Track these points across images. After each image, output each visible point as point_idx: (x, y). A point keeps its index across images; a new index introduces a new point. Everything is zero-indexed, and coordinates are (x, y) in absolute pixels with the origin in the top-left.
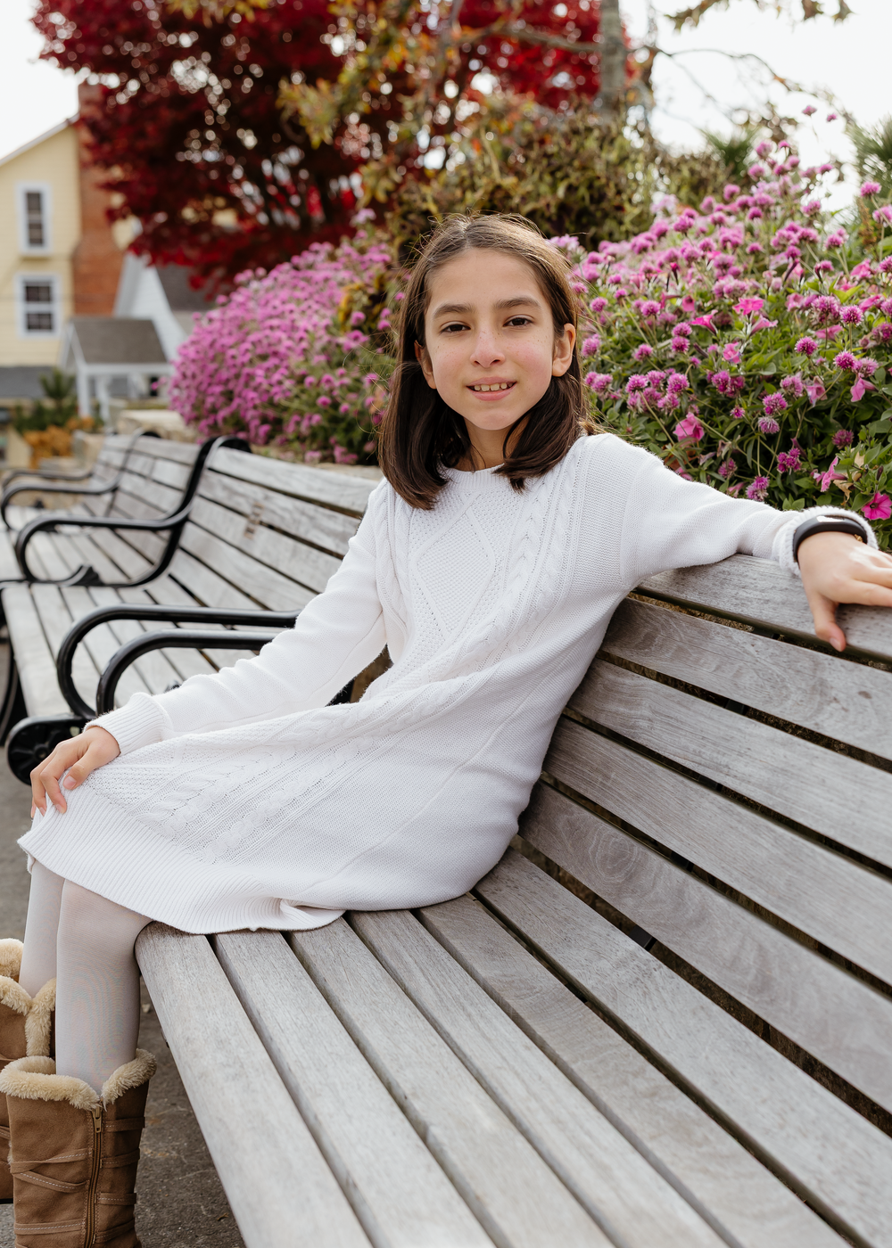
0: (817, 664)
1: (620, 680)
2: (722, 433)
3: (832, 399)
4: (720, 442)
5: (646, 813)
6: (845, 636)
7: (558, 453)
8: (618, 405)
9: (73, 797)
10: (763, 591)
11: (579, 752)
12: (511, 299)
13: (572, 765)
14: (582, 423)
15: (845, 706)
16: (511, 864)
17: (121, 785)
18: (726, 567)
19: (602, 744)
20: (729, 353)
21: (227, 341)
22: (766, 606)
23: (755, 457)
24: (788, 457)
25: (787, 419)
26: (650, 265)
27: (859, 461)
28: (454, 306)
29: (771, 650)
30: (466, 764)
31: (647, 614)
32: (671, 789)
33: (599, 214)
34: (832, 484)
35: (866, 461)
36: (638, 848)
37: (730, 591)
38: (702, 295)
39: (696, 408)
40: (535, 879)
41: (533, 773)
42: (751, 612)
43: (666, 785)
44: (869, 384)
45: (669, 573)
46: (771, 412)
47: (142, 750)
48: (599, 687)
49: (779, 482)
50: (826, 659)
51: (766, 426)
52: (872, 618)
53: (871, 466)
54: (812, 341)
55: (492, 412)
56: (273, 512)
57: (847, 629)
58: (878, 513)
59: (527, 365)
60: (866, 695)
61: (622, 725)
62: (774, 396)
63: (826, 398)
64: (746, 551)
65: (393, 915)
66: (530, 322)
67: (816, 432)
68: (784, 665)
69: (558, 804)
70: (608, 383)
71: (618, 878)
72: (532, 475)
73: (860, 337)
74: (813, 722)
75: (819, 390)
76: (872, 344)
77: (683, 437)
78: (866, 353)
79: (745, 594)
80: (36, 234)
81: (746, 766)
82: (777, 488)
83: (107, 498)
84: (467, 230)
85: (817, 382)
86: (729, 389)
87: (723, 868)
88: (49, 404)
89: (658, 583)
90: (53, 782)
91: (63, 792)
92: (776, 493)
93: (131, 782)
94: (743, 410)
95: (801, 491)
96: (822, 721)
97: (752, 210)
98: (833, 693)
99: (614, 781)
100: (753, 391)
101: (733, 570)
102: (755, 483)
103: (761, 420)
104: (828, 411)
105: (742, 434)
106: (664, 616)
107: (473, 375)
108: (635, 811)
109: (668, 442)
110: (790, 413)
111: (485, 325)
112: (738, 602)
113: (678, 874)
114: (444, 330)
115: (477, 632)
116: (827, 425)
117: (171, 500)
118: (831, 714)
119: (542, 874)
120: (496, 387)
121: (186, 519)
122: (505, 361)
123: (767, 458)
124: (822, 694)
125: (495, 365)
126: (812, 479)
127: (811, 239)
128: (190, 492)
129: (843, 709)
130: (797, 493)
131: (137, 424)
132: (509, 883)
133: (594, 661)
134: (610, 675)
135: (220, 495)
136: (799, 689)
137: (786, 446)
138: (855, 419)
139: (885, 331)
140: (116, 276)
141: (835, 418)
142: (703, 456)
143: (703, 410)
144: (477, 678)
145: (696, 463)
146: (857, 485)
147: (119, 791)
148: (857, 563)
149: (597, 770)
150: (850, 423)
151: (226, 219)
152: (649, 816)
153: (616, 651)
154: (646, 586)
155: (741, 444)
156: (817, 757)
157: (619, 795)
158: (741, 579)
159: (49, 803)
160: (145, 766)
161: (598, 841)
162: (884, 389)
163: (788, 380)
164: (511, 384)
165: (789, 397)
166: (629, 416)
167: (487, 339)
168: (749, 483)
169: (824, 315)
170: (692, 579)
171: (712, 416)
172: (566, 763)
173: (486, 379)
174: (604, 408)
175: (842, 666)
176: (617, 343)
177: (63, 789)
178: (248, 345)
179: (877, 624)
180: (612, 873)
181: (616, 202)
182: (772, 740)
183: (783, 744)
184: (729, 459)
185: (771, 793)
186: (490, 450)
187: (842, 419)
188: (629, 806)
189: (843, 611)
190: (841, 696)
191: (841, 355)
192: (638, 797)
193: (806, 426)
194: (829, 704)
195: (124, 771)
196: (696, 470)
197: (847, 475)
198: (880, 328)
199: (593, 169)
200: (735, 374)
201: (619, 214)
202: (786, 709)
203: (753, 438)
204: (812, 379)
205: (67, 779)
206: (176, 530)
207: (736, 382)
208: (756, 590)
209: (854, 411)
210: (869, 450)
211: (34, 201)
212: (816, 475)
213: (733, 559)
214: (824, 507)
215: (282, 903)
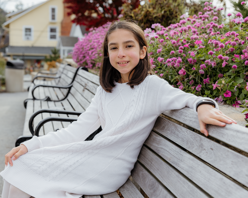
0: (201, 139)
1: (157, 137)
2: (190, 73)
3: (218, 66)
4: (190, 75)
5: (159, 174)
6: (208, 132)
7: (142, 80)
8: (166, 65)
9: (14, 162)
10: (190, 118)
11: (146, 155)
12: (127, 41)
13: (144, 159)
14: (149, 72)
15: (207, 151)
16: (128, 184)
17: (27, 160)
18: (182, 110)
19: (151, 154)
20: (192, 54)
21: (84, 44)
22: (190, 122)
23: (198, 79)
24: (206, 80)
25: (207, 71)
26: (175, 32)
27: (223, 82)
28: (113, 43)
29: (191, 134)
30: (117, 157)
31: (164, 121)
32: (165, 168)
33: (171, 18)
34: (216, 87)
35: (225, 82)
36: (157, 183)
37: (183, 117)
38: (188, 39)
39: (184, 67)
40: (133, 188)
41: (135, 160)
42: (187, 123)
43: (164, 167)
44: (227, 63)
45: (170, 111)
46: (202, 69)
47: (33, 151)
48: (152, 139)
49: (204, 86)
50: (203, 138)
51: (201, 72)
52: (215, 128)
53: (226, 83)
54: (212, 52)
55: (123, 69)
56: (88, 86)
57: (209, 130)
58: (228, 95)
59: (132, 57)
60: (212, 149)
61: (156, 150)
62: (203, 65)
63: (216, 66)
64: (188, 106)
65: (95, 196)
66: (132, 46)
67: (214, 74)
68: (193, 138)
69: (140, 169)
70: (163, 60)
71: (152, 191)
72: (136, 85)
73: (226, 51)
74: (199, 155)
75: (214, 64)
76: (228, 53)
77: (181, 74)
78: (227, 55)
79: (186, 118)
80: (53, 17)
81: (183, 165)
82: (204, 87)
83: (58, 79)
84: (117, 24)
85: (214, 62)
86: (192, 63)
87: (176, 192)
88: (53, 56)
89: (167, 113)
90: (10, 158)
91: (12, 161)
92: (203, 89)
93: (29, 159)
94: (195, 68)
95: (210, 89)
96: (201, 155)
97: (203, 19)
98: (204, 148)
99: (153, 164)
100: (199, 63)
101: (184, 111)
102: (198, 86)
103: (200, 71)
104: (217, 69)
105: (196, 74)
106: (167, 122)
107: (118, 60)
108: (157, 173)
109: (177, 75)
110: (207, 69)
111: (121, 48)
112: (184, 120)
113: (166, 192)
114: (112, 49)
115: (120, 124)
116: (217, 72)
117: (70, 81)
118: (204, 153)
119: (135, 187)
120: (124, 63)
121: (72, 86)
122: (126, 56)
123: (201, 80)
124: (202, 147)
125: (123, 57)
126: (212, 86)
127: (216, 26)
128: (74, 79)
129: (206, 152)
130: (209, 89)
131: (67, 62)
132: (127, 189)
133: (151, 132)
134: (155, 136)
135: (79, 81)
136: (196, 145)
137: (206, 77)
138: (224, 71)
139: (231, 50)
140: (71, 27)
141: (219, 71)
142: (186, 79)
143: (186, 67)
144: (119, 136)
145: (184, 80)
146: (222, 88)
147: (26, 161)
148: (211, 113)
149: (150, 161)
150: (222, 72)
151: (94, 15)
152: (160, 175)
153: (156, 130)
154: (164, 113)
155: (195, 76)
156: (199, 165)
157: (154, 168)
158: (186, 114)
159: (8, 163)
160: (33, 155)
161: (148, 180)
162: (230, 64)
163: (207, 61)
164: (128, 62)
165: (207, 65)
166: (168, 68)
167: (121, 51)
168: (197, 86)
169: (216, 45)
170: (174, 113)
171: (188, 69)
172: (143, 158)
173: (121, 61)
174: (162, 66)
175: (207, 140)
176: (167, 50)
177: (12, 160)
178: (89, 46)
179: (216, 130)
180: (151, 189)
181: (176, 15)
182: (189, 159)
183: (192, 160)
184: (192, 80)
185: (188, 173)
186: (126, 78)
187: (220, 71)
188: (156, 171)
189: (208, 126)
190: (206, 149)
191: (219, 55)
192: (158, 169)
193: (211, 72)
194: (203, 151)
195: (28, 156)
196: (184, 82)
197: (220, 86)
198: (230, 49)
199: (170, 7)
200: (194, 59)
201: (176, 18)
202: (193, 150)
203: (198, 75)
204: (213, 61)
205: (13, 157)
206: (70, 88)
207: (194, 61)
208: (189, 117)
209: (223, 69)
210: (226, 79)
211: (53, 10)
212: (213, 85)
213: (184, 108)
214: (205, 98)
215: (66, 192)
